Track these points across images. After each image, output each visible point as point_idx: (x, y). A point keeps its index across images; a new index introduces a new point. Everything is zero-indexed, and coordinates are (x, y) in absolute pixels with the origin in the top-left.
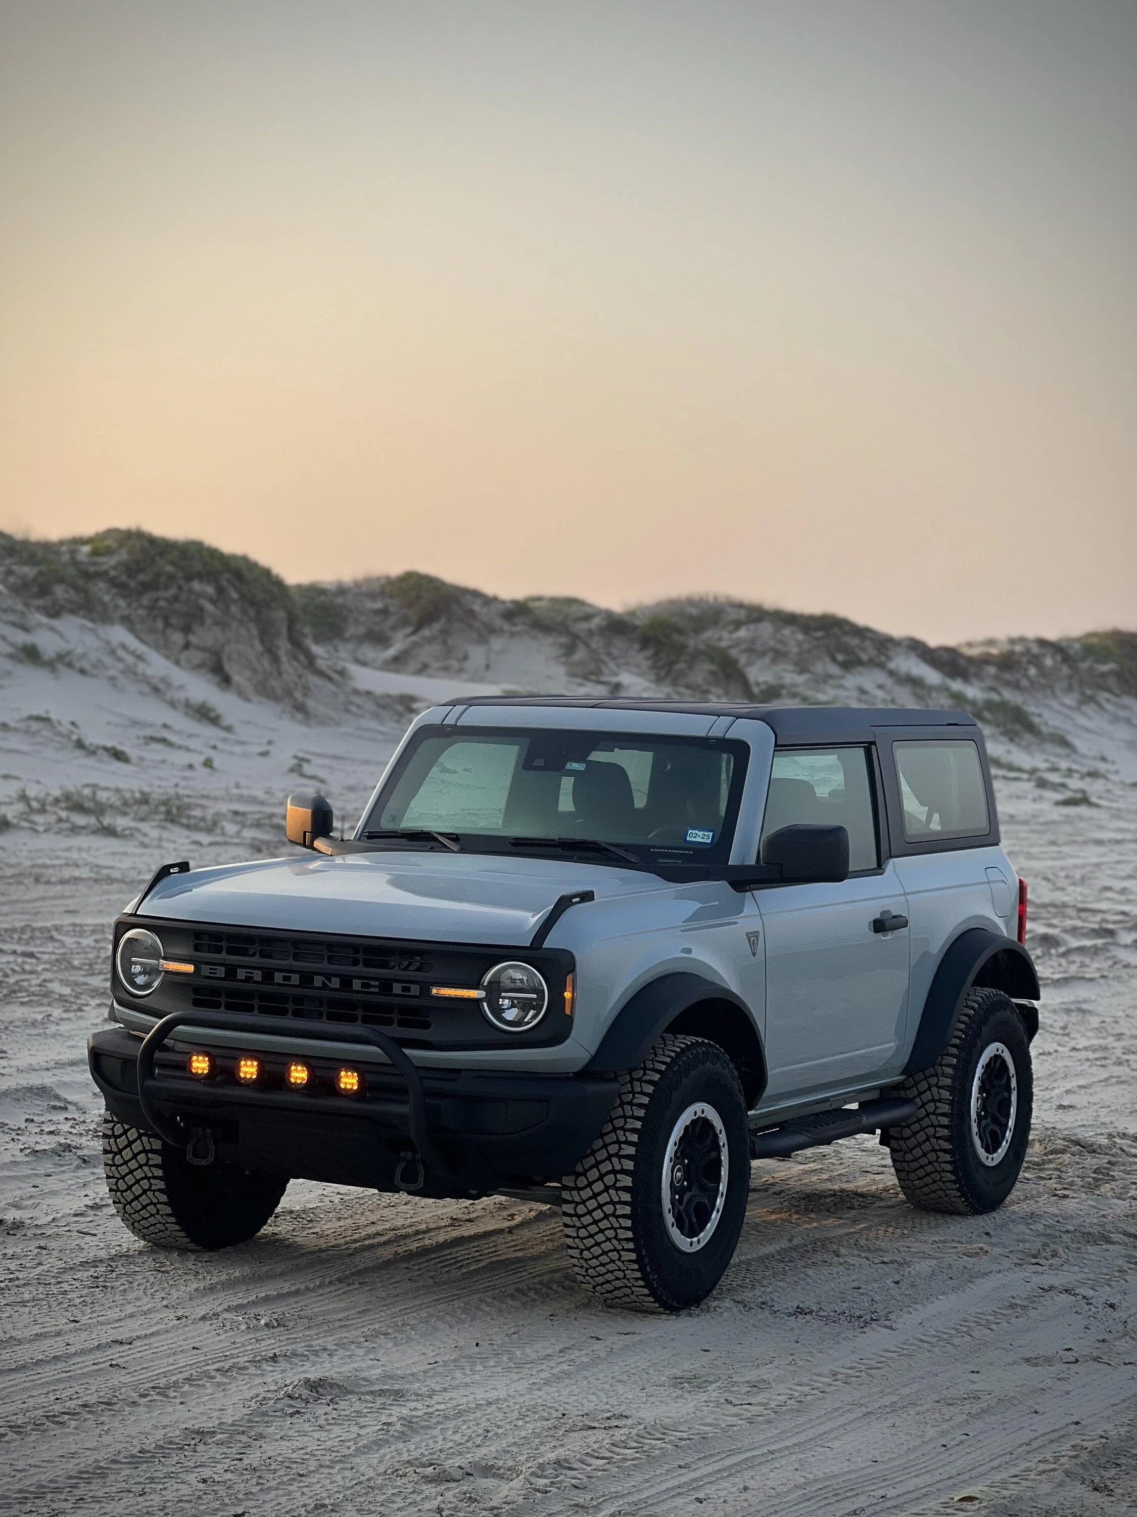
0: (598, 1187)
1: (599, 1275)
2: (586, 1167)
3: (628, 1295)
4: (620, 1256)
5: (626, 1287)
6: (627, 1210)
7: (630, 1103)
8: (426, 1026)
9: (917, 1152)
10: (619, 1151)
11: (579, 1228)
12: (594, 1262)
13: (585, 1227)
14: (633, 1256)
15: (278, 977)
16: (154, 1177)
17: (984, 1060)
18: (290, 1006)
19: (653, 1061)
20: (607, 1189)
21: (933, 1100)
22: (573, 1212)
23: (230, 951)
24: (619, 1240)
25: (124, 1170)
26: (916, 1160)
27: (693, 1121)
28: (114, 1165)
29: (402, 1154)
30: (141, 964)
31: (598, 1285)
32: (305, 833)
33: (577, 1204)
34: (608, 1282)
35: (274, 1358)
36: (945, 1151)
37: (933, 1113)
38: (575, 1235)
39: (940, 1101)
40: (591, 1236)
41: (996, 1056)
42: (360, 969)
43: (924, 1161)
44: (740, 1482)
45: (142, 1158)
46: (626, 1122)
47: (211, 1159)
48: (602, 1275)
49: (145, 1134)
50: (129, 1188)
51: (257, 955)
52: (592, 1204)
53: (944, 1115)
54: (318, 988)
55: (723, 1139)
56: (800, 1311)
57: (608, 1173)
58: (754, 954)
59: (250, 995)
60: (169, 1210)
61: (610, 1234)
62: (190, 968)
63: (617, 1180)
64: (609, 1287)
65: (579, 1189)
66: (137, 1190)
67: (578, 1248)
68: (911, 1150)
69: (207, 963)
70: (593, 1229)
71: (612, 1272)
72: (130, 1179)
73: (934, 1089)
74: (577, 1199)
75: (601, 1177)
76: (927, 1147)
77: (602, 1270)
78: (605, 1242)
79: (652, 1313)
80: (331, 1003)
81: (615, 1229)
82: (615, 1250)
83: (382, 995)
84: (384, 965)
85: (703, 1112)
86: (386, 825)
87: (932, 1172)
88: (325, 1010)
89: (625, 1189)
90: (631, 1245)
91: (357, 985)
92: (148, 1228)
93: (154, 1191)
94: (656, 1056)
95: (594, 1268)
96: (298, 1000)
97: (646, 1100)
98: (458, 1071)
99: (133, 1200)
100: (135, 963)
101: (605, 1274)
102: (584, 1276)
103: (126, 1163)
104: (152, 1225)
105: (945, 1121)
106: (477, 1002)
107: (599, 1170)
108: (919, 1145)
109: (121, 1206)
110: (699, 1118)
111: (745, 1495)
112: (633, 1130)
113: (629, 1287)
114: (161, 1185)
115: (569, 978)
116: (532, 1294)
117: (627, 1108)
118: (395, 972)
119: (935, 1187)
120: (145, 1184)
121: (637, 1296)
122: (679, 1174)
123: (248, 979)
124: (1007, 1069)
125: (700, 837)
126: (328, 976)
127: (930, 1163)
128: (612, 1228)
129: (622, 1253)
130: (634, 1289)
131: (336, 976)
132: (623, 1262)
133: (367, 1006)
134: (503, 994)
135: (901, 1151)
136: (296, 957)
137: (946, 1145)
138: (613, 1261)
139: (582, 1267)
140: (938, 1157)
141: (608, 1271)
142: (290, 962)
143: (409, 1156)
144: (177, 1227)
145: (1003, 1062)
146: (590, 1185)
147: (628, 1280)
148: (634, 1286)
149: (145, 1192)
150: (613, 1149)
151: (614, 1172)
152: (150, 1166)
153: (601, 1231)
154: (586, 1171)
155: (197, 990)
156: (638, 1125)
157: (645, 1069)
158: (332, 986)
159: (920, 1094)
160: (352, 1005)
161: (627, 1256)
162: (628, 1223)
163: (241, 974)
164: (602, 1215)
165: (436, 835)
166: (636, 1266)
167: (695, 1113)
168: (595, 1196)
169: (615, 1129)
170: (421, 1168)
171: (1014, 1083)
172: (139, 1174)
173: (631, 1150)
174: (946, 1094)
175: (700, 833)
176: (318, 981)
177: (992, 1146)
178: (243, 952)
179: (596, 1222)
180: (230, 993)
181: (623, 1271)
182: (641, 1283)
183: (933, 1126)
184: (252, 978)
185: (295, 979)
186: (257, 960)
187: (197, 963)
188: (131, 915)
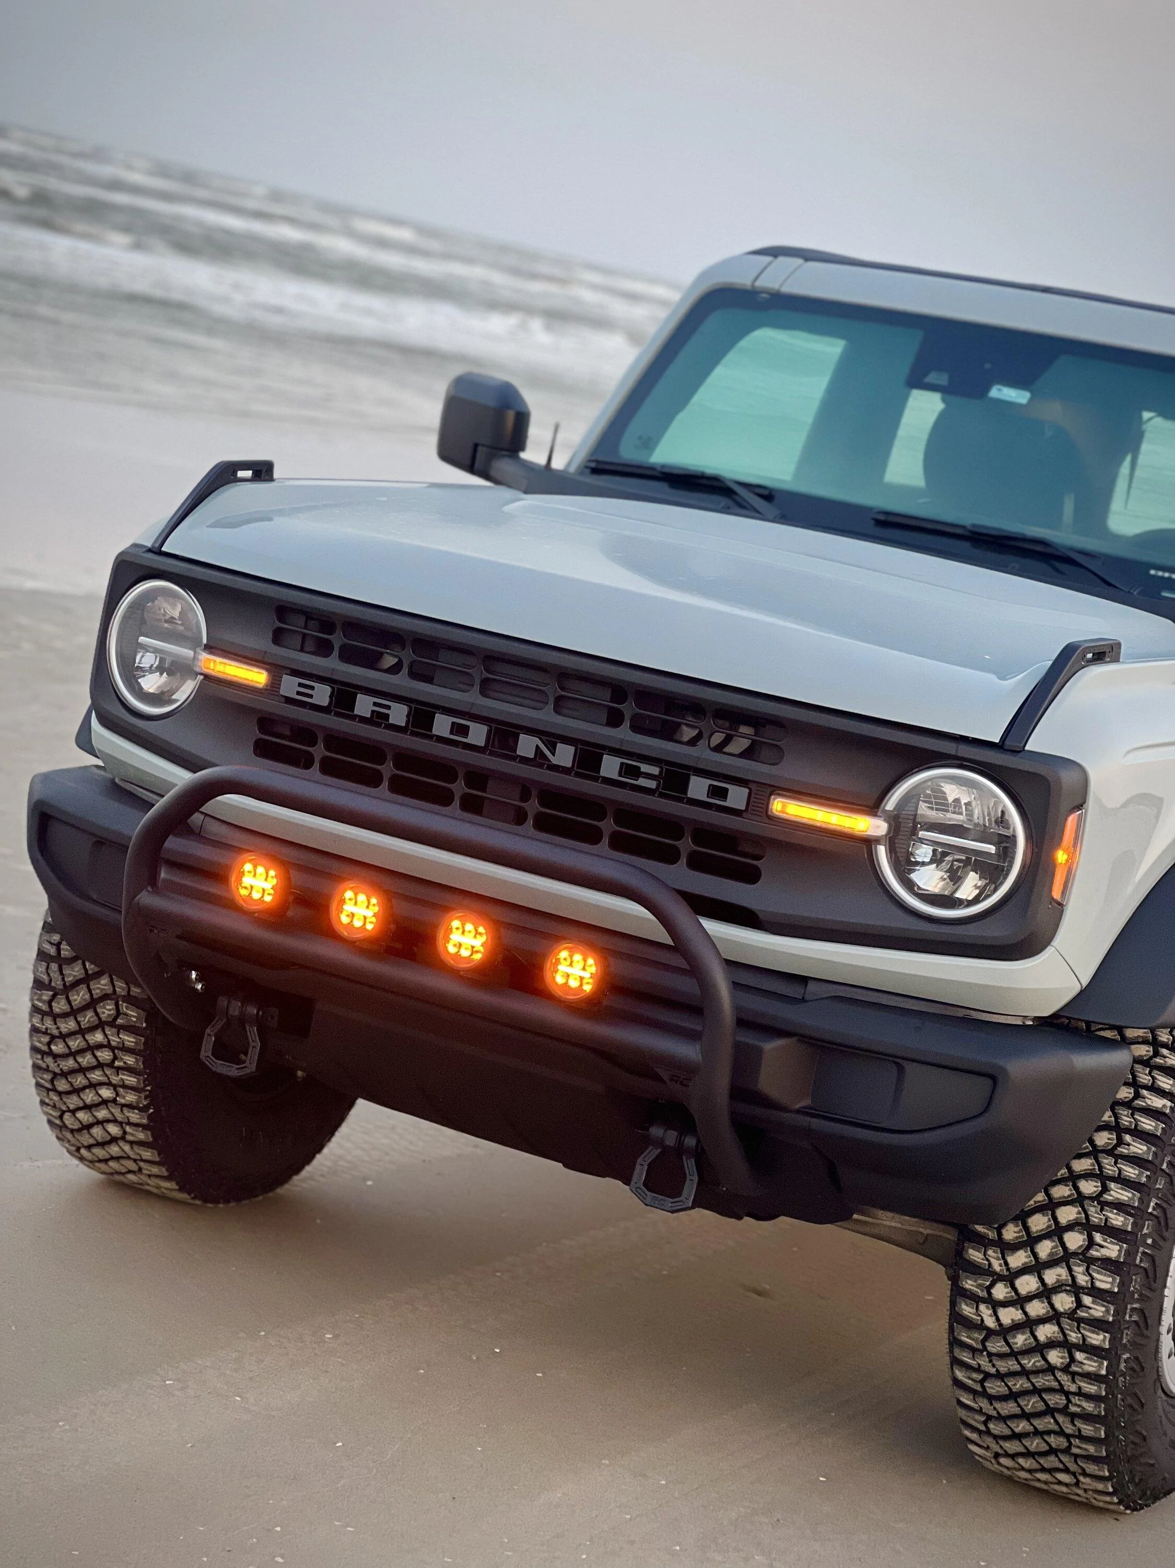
8: (751, 876)
15: (442, 725)
18: (459, 788)
23: (348, 656)
29: (656, 1131)
30: (156, 651)
32: (476, 446)
42: (623, 734)
47: (250, 1064)
51: (405, 670)
54: (524, 760)
59: (376, 752)
62: (258, 677)
69: (295, 673)
80: (550, 796)
83: (662, 795)
84: (669, 732)
88: (533, 806)
91: (610, 766)
96: (478, 778)
98: (804, 980)
100: (145, 648)
106: (869, 843)
115: (1070, 821)
118: (702, 754)
123: (379, 719)
126: (552, 739)
131: (567, 740)
133: (626, 815)
134: (922, 834)
136: (486, 688)
142: (472, 698)
143: (671, 1138)
155: (266, 722)
158: (554, 760)
160: (595, 808)
163: (364, 705)
164: (1047, 1312)
165: (730, 485)
170: (690, 1165)
176: (527, 745)
178: (371, 661)
180: (335, 741)
184: (387, 717)
185: (478, 734)
186: (402, 682)
187: (276, 669)
188: (150, 550)
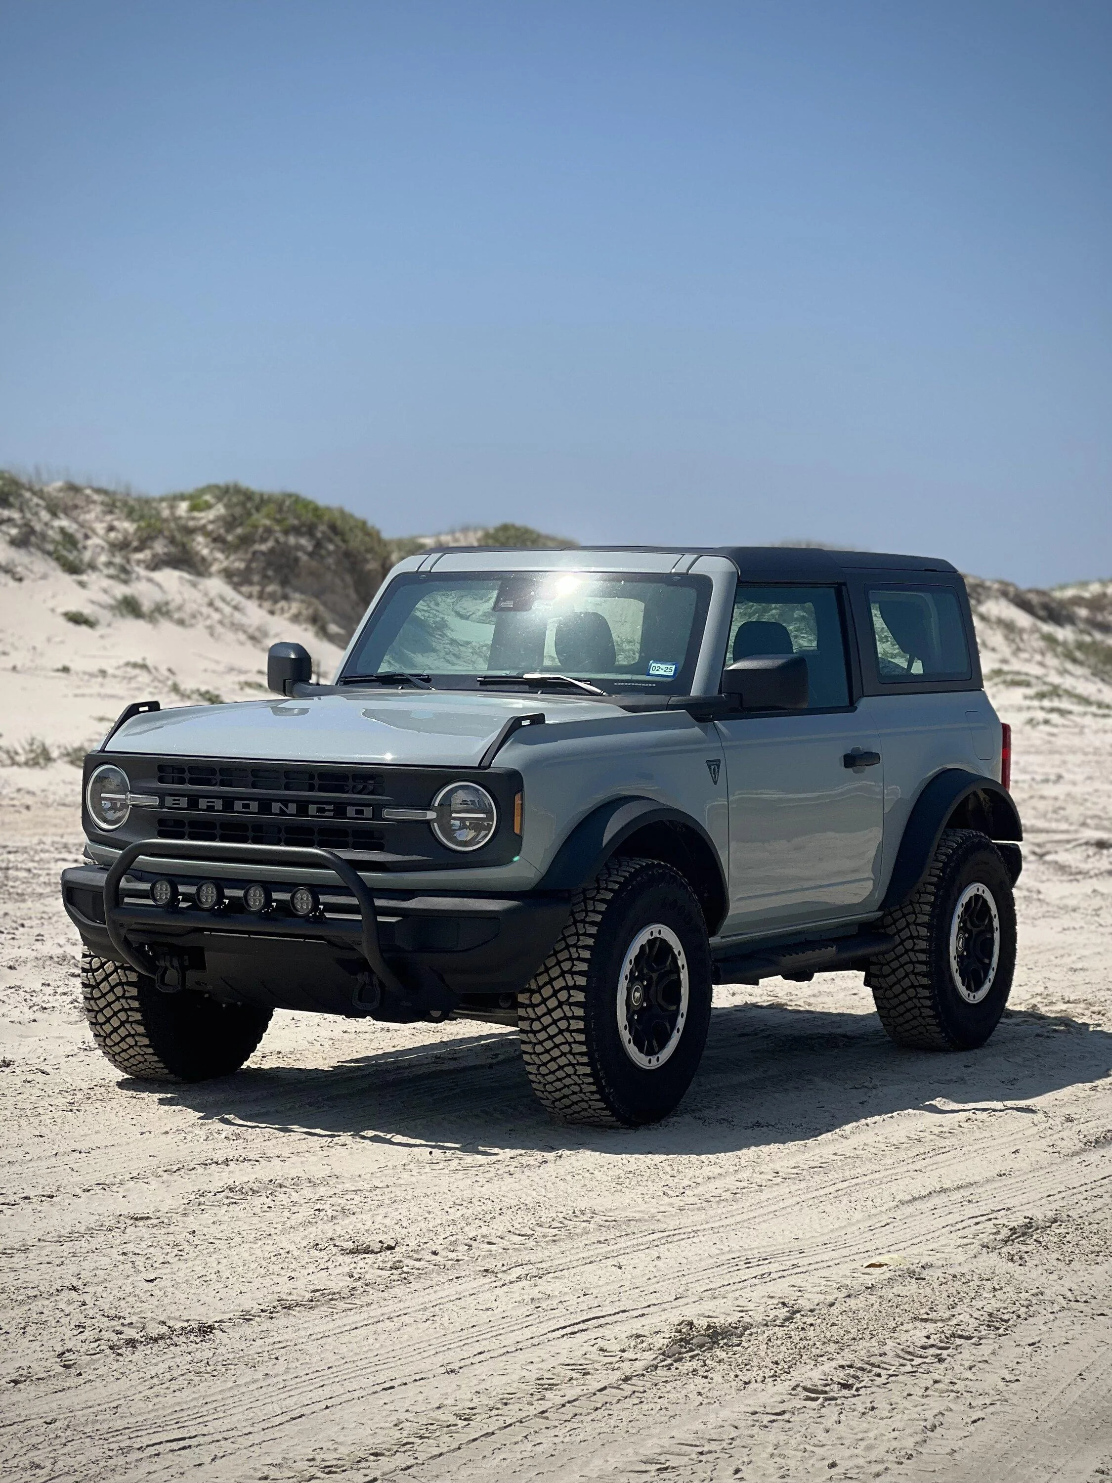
0: (553, 1002)
1: (557, 1090)
2: (541, 984)
3: (586, 1110)
4: (576, 1070)
5: (583, 1101)
6: (581, 1025)
7: (583, 921)
8: (380, 847)
9: (897, 989)
10: (572, 967)
11: (535, 1044)
12: (550, 1078)
13: (541, 1043)
14: (588, 1070)
15: (238, 805)
16: (131, 1009)
17: (964, 899)
18: (250, 833)
19: (606, 880)
20: (560, 1004)
21: (911, 937)
22: (529, 1029)
23: (192, 782)
24: (574, 1055)
25: (102, 1003)
26: (896, 996)
27: (649, 941)
28: (93, 998)
29: (359, 975)
30: (110, 799)
31: (557, 1100)
32: (284, 681)
33: (533, 1020)
34: (565, 1097)
35: (227, 1162)
36: (924, 987)
37: (912, 950)
38: (531, 1051)
39: (918, 937)
40: (547, 1051)
41: (976, 896)
42: (316, 794)
43: (903, 997)
44: (654, 1253)
45: (119, 991)
46: (579, 940)
48: (560, 1090)
49: (121, 967)
50: (108, 1020)
51: (219, 784)
52: (546, 1020)
53: (922, 951)
54: (276, 814)
55: (682, 961)
56: (758, 1125)
57: (561, 989)
58: (715, 783)
59: (212, 824)
60: (146, 1041)
61: (565, 1048)
62: (155, 800)
63: (570, 996)
64: (566, 1102)
65: (534, 1006)
66: (115, 1022)
67: (535, 1064)
68: (891, 987)
70: (549, 1044)
71: (568, 1086)
72: (108, 1012)
73: (912, 927)
74: (533, 1016)
75: (555, 993)
76: (906, 983)
77: (558, 1085)
78: (560, 1056)
79: (611, 1127)
80: (288, 828)
81: (570, 1044)
82: (570, 1064)
83: (337, 818)
84: (338, 789)
85: (660, 932)
86: (361, 670)
87: (912, 1008)
88: (283, 835)
89: (578, 1004)
90: (585, 1059)
91: (312, 809)
92: (128, 1060)
93: (131, 1023)
94: (610, 876)
95: (551, 1083)
96: (257, 826)
97: (598, 918)
98: (411, 891)
99: (112, 1033)
100: (105, 799)
101: (562, 1088)
102: (543, 1092)
103: (104, 995)
104: (131, 1057)
105: (923, 957)
106: (428, 823)
107: (553, 987)
108: (899, 981)
109: (101, 1039)
110: (656, 939)
111: (656, 1262)
112: (586, 947)
113: (586, 1101)
114: (138, 1016)
115: (517, 797)
116: (497, 1115)
117: (580, 926)
118: (353, 796)
119: (915, 1023)
120: (122, 1016)
121: (594, 1110)
122: (637, 994)
123: (210, 808)
124: (989, 909)
125: (663, 670)
126: (285, 802)
127: (910, 999)
128: (567, 1043)
129: (577, 1067)
130: (590, 1103)
131: (292, 801)
132: (578, 1076)
133: (324, 830)
134: (454, 815)
135: (881, 988)
136: (254, 785)
137: (925, 981)
138: (568, 1076)
139: (540, 1083)
140: (917, 993)
141: (565, 1086)
142: (249, 790)
143: (366, 976)
144: (156, 1058)
145: (985, 901)
146: (544, 1001)
147: (585, 1093)
148: (590, 1100)
149: (123, 1024)
150: (566, 966)
151: (567, 988)
152: (127, 998)
153: (557, 1046)
154: (540, 988)
155: (162, 822)
156: (591, 942)
157: (598, 889)
158: (289, 811)
159: (900, 931)
160: (309, 829)
161: (582, 1070)
162: (581, 1037)
163: (203, 803)
164: (557, 1031)
165: (410, 678)
166: (591, 1080)
167: (652, 933)
168: (549, 1012)
169: (568, 947)
170: (377, 986)
171: (996, 923)
172: (116, 1006)
173: (584, 967)
174: (924, 932)
175: (663, 667)
176: (276, 807)
177: (974, 983)
178: (206, 782)
179: (551, 1038)
180: (193, 823)
181: (579, 1085)
182: (597, 1096)
183: (911, 962)
184: (213, 806)
185: (254, 806)
186: (218, 789)
187: (162, 795)
188: (100, 751)
